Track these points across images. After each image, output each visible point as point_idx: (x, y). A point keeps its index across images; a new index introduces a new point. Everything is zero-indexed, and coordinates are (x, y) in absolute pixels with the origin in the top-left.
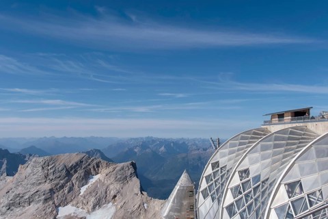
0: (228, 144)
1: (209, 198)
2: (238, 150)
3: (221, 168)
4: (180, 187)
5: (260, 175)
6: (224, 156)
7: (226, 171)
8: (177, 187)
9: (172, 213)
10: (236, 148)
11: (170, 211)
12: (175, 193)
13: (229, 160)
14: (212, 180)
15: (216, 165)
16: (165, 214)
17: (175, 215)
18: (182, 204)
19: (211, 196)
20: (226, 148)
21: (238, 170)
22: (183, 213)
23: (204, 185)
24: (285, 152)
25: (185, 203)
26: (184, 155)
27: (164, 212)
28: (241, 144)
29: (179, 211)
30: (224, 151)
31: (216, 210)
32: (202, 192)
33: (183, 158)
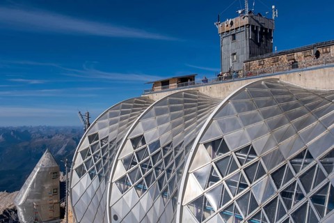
0: (108, 113)
1: (87, 176)
2: (121, 119)
3: (101, 141)
4: (41, 168)
5: (158, 141)
6: (105, 127)
7: (108, 143)
8: (37, 170)
9: (30, 201)
10: (118, 118)
11: (28, 197)
12: (34, 177)
13: (111, 130)
14: (89, 155)
15: (93, 138)
16: (21, 202)
17: (35, 202)
18: (43, 188)
19: (89, 172)
20: (106, 118)
21: (129, 138)
22: (44, 199)
23: (79, 161)
24: (185, 114)
25: (47, 186)
26: (26, 144)
27: (20, 200)
28: (123, 113)
29: (39, 197)
30: (103, 121)
31: (95, 189)
32: (76, 170)
33: (26, 147)
